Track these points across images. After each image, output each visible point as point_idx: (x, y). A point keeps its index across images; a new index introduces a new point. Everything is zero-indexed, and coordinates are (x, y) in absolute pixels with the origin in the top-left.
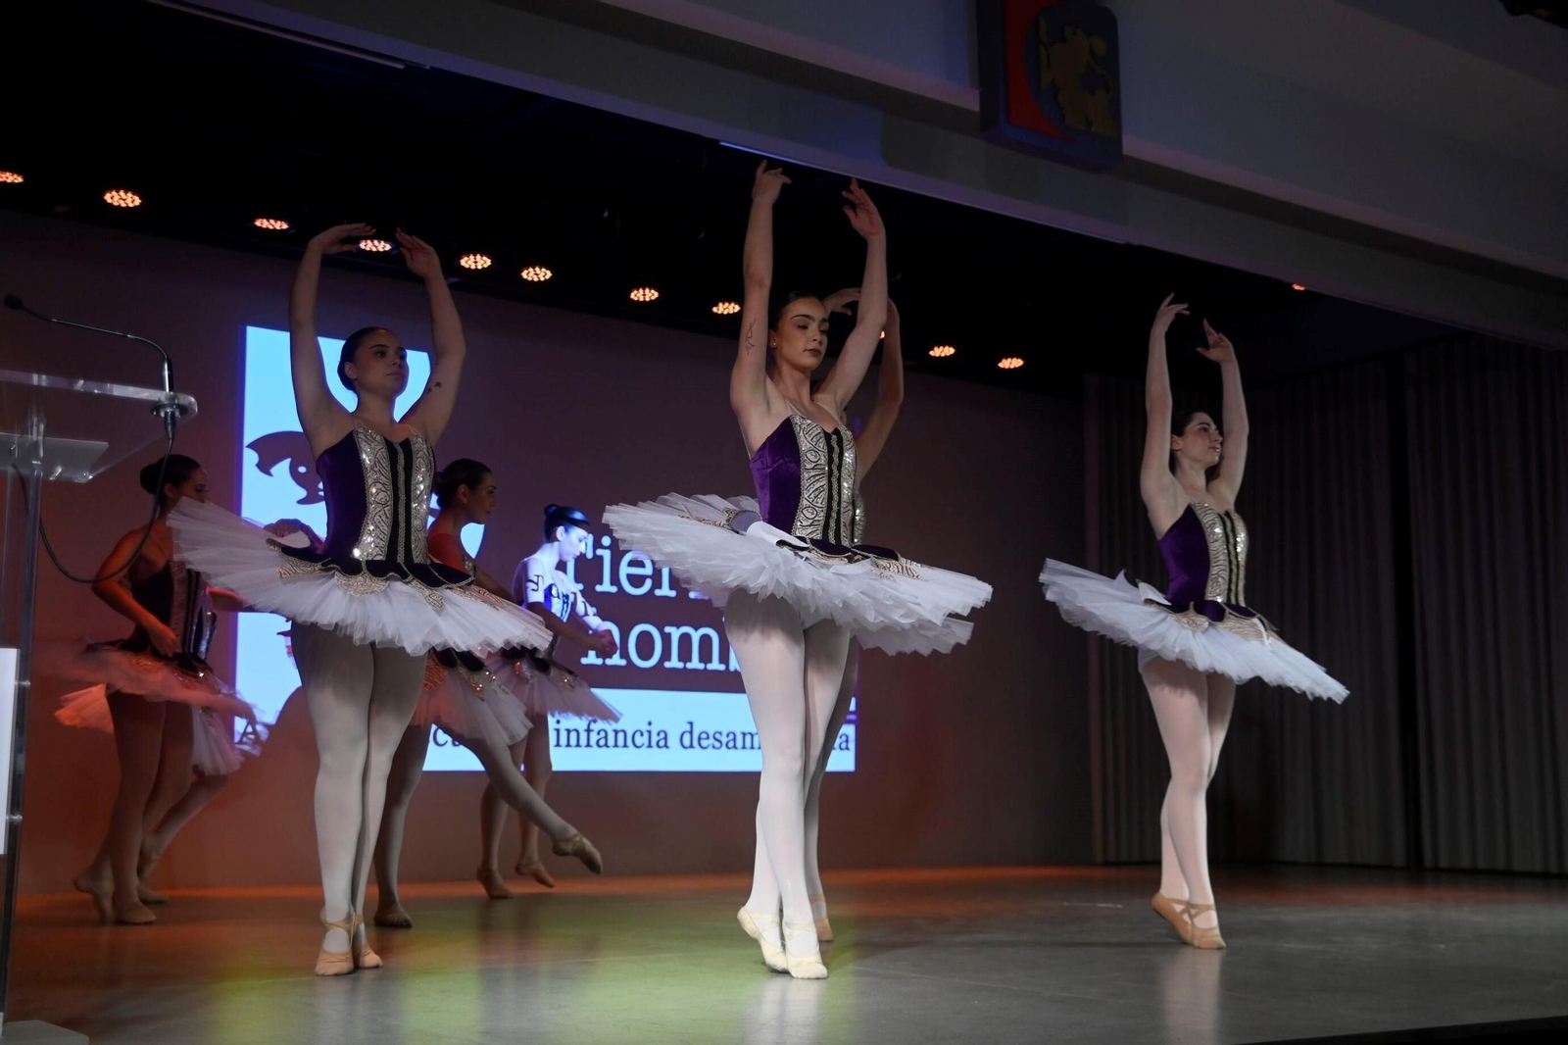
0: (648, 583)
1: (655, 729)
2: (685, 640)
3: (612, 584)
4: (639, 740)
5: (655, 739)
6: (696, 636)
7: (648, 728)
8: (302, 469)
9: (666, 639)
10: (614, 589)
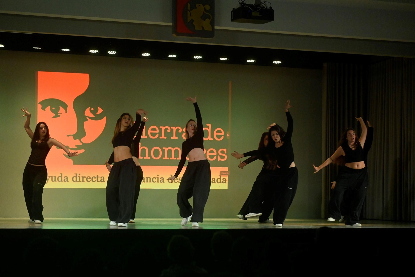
0: (157, 135)
1: (159, 177)
2: (170, 151)
3: (146, 135)
4: (154, 180)
5: (159, 180)
6: (173, 150)
7: (158, 177)
8: (53, 108)
9: (163, 151)
10: (146, 137)
